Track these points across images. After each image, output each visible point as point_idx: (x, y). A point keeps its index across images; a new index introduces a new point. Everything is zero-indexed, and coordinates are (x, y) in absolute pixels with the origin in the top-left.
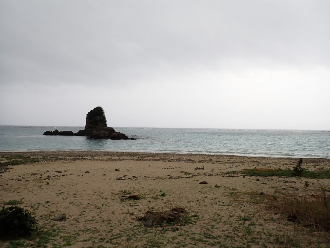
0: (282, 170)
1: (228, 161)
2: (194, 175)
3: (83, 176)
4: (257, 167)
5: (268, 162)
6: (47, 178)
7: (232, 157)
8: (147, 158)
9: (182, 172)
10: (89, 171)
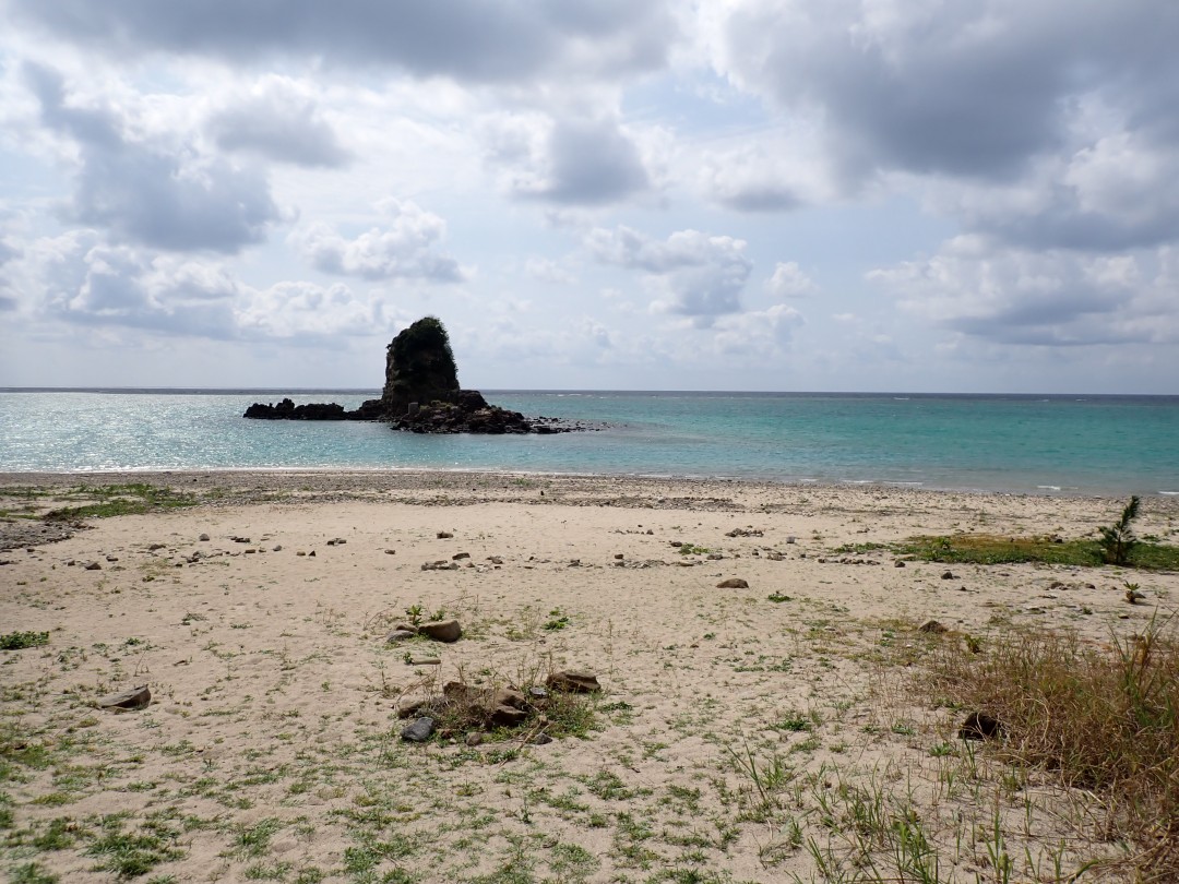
0: (1060, 541)
1: (866, 509)
2: (712, 557)
3: (313, 554)
4: (967, 531)
5: (1018, 513)
6: (190, 562)
7: (885, 495)
8: (570, 496)
9: (674, 545)
10: (343, 539)
